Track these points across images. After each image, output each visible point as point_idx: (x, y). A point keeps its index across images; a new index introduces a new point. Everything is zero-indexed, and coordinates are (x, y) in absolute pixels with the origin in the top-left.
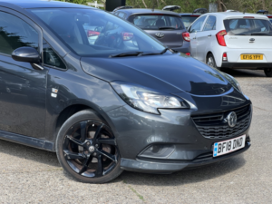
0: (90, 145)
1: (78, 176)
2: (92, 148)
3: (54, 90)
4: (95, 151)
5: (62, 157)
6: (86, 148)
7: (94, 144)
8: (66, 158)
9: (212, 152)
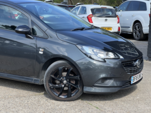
0: (64, 80)
1: (57, 98)
2: (65, 82)
3: (41, 49)
4: (67, 83)
5: (48, 87)
6: (61, 82)
7: (66, 80)
8: (50, 88)
9: (130, 82)
